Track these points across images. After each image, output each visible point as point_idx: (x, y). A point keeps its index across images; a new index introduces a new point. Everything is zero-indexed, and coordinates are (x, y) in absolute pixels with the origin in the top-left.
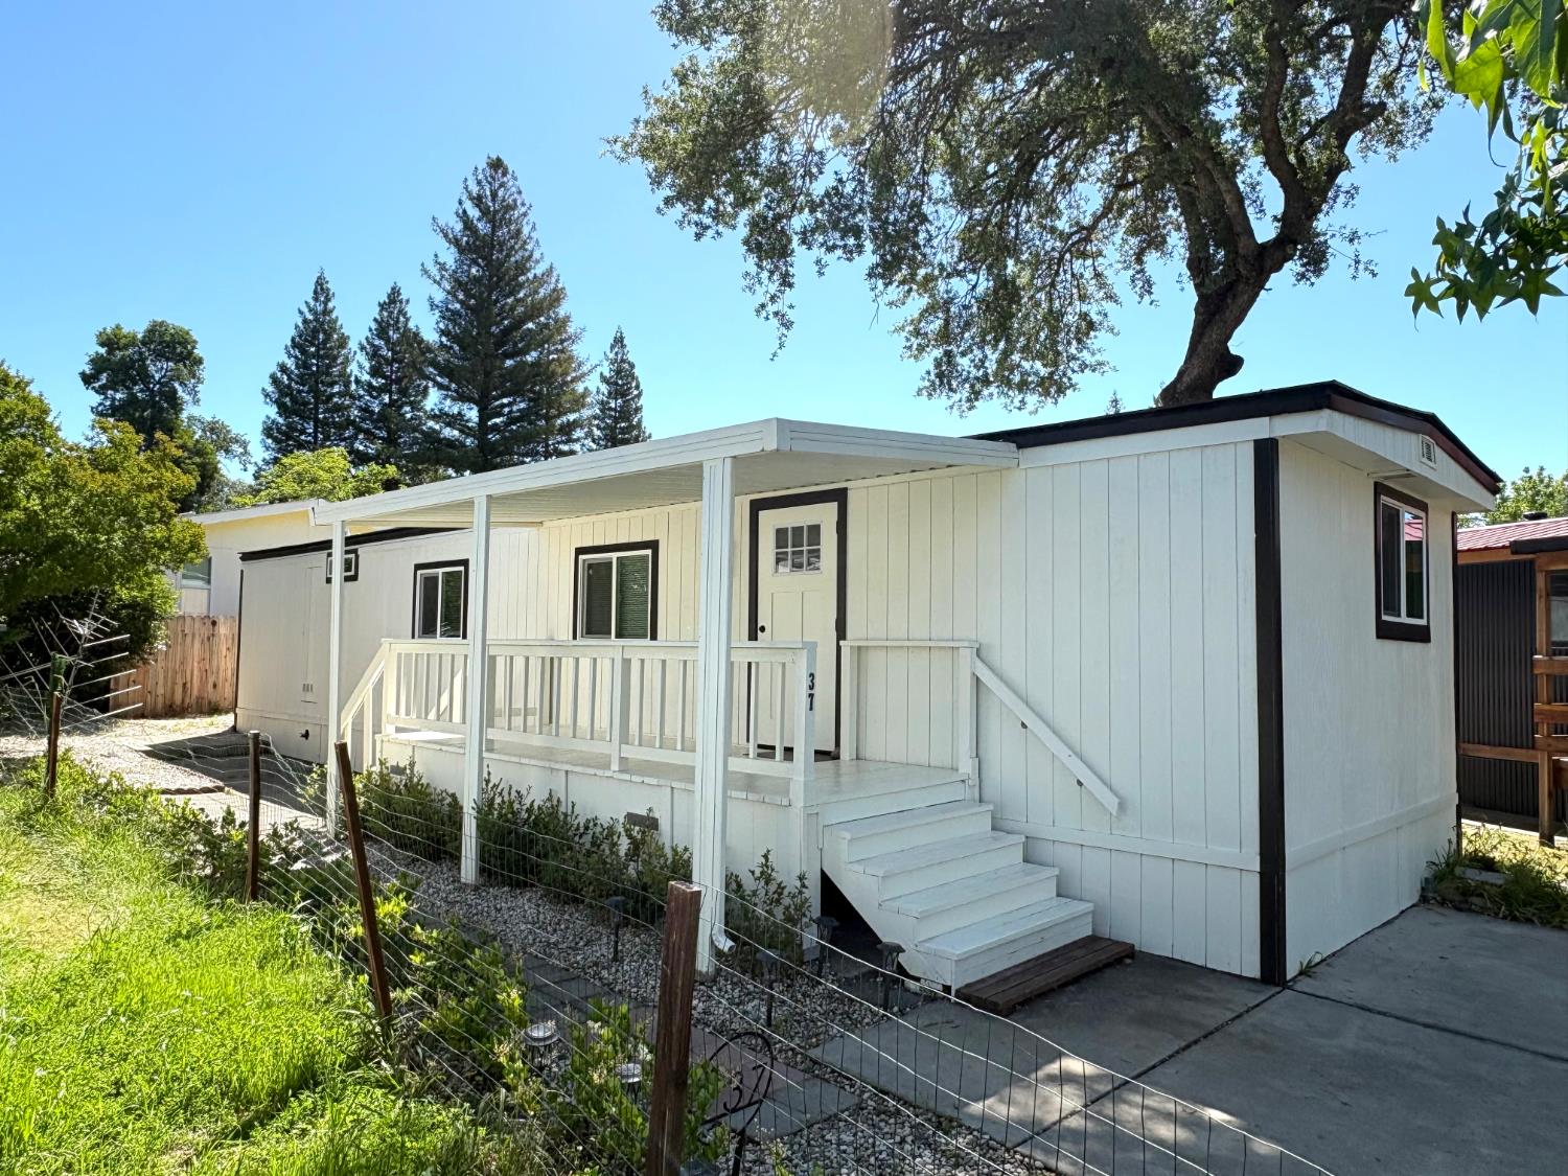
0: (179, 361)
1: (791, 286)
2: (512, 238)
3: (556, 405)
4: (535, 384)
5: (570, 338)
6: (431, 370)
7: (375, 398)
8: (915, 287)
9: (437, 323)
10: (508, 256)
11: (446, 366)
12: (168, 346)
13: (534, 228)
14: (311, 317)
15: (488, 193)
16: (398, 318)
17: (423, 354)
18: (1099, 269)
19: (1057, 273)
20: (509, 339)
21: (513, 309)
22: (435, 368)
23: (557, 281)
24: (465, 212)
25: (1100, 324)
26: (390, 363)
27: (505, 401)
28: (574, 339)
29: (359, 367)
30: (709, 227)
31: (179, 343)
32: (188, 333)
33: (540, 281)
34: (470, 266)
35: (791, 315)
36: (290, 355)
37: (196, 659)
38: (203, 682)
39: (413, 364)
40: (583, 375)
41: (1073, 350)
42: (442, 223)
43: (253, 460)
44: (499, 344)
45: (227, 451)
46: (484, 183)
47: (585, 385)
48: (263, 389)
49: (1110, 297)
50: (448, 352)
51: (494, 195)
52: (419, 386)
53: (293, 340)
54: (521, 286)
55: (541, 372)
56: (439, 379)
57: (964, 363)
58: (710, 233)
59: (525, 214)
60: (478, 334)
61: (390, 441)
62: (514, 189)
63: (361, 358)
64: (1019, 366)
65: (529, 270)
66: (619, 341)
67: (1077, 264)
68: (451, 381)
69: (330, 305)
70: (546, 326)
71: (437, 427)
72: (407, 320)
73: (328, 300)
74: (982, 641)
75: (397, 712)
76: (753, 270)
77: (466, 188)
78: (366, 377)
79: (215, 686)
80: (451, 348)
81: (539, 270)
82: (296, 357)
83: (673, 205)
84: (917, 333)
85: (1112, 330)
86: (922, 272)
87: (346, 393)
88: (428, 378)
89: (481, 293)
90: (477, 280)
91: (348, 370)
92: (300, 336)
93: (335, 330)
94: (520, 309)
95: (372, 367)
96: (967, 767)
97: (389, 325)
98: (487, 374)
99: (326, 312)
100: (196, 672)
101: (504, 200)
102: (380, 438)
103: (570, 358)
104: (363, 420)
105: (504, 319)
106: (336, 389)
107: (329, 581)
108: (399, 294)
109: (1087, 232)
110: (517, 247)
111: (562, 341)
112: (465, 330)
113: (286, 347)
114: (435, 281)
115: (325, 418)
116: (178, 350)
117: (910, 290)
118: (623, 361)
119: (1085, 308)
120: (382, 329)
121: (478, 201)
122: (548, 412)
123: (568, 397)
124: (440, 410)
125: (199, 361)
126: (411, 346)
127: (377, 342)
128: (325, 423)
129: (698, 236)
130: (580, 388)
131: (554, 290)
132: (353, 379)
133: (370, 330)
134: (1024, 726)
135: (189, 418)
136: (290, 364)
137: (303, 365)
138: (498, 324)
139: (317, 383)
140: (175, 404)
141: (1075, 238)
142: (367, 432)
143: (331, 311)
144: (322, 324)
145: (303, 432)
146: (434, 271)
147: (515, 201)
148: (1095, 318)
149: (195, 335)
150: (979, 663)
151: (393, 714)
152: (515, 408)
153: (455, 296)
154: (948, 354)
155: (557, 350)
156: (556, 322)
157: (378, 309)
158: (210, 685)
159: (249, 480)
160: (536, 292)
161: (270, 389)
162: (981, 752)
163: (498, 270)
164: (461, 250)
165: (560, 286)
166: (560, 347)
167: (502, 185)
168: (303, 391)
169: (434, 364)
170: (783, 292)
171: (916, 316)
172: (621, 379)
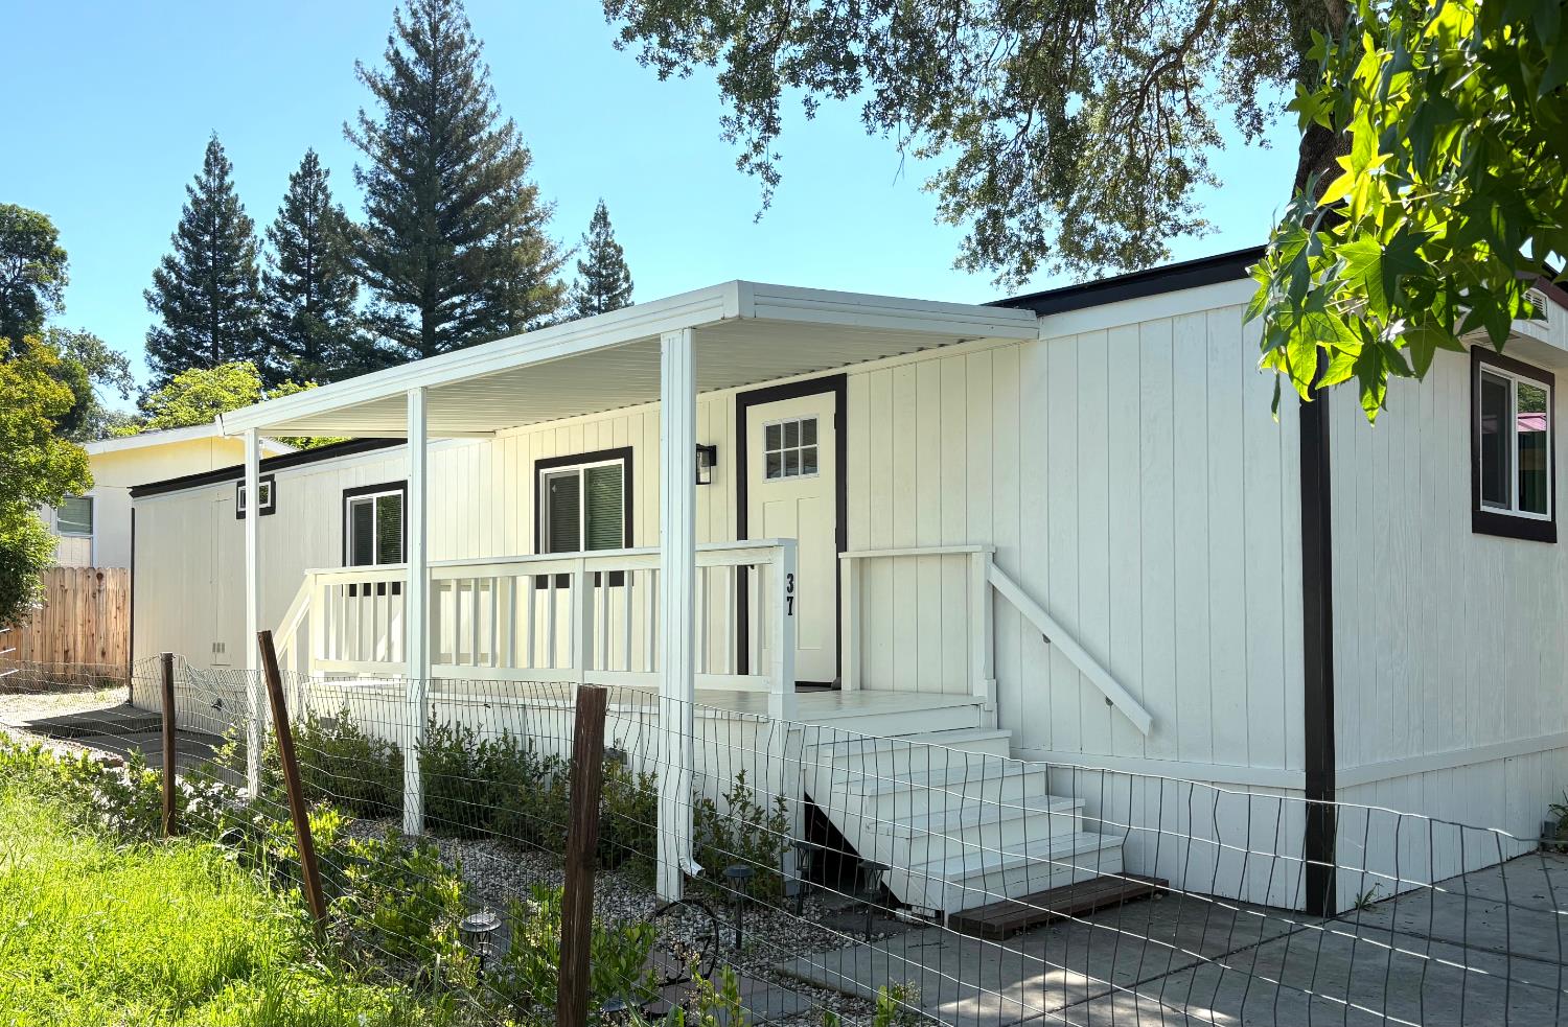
0: (36, 257)
1: (776, 131)
2: (459, 85)
3: (521, 303)
4: (494, 277)
5: (537, 216)
6: (360, 261)
7: (289, 300)
8: (950, 132)
9: (366, 200)
10: (455, 110)
11: (379, 256)
12: (21, 238)
13: (487, 73)
14: (202, 196)
15: (427, 27)
16: (316, 195)
17: (349, 241)
18: (1195, 103)
19: (1140, 108)
20: (460, 220)
21: (463, 178)
22: (365, 258)
23: (519, 141)
24: (397, 53)
25: (1196, 172)
26: (306, 254)
27: (456, 300)
28: (541, 217)
29: (267, 260)
30: (676, 63)
31: (36, 234)
32: (45, 220)
33: (497, 141)
34: (405, 125)
35: (777, 167)
36: (178, 247)
37: (79, 621)
38: (89, 651)
39: (336, 255)
40: (556, 264)
41: (1164, 209)
42: (368, 69)
43: (135, 385)
44: (446, 225)
45: (101, 374)
46: (421, 13)
47: (558, 277)
48: (146, 292)
49: (1212, 138)
50: (380, 238)
51: (434, 29)
52: (345, 282)
53: (181, 226)
54: (472, 149)
55: (501, 260)
56: (370, 273)
57: (1012, 224)
58: (677, 70)
59: (475, 55)
60: (419, 211)
61: (311, 355)
62: (459, 22)
63: (270, 248)
64: (1093, 228)
65: (482, 127)
66: (601, 218)
67: (1166, 99)
68: (386, 275)
69: (228, 180)
70: (506, 200)
71: (370, 336)
72: (328, 197)
73: (224, 173)
74: (999, 545)
75: (327, 656)
76: (733, 113)
77: (398, 21)
78: (277, 273)
79: (103, 654)
80: (385, 232)
81: (495, 127)
82: (186, 249)
83: (632, 38)
84: (954, 189)
85: (1213, 181)
86: (958, 112)
87: (250, 296)
88: (356, 272)
89: (421, 160)
90: (415, 143)
91: (254, 265)
92: (190, 222)
93: (235, 211)
94: (472, 179)
95: (284, 260)
96: (982, 689)
97: (305, 204)
98: (432, 265)
99: (223, 189)
100: (79, 638)
101: (447, 36)
102: (296, 352)
103: (539, 242)
104: (275, 328)
105: (451, 192)
106: (239, 289)
107: (241, 515)
108: (316, 164)
109: (1174, 54)
110: (465, 97)
111: (527, 220)
112: (401, 209)
113: (173, 237)
114: (361, 146)
115: (226, 327)
116: (34, 243)
117: (944, 134)
118: (607, 244)
119: (1177, 153)
120: (295, 210)
121: (414, 38)
122: (511, 313)
123: (536, 293)
124: (373, 314)
125: (63, 257)
126: (334, 230)
127: (289, 227)
128: (226, 333)
129: (663, 75)
130: (552, 281)
131: (515, 153)
132: (260, 276)
133: (281, 211)
134: (1046, 640)
135: (51, 332)
136: (179, 258)
137: (195, 258)
138: (444, 199)
139: (214, 281)
140: (34, 313)
141: (1162, 62)
142: (281, 344)
143: (229, 188)
144: (218, 204)
145: (199, 346)
146: (360, 132)
147: (461, 36)
148: (1190, 165)
149: (54, 223)
150: (995, 571)
151: (322, 657)
152: (469, 309)
153: (388, 165)
154: (995, 216)
155: (521, 231)
156: (519, 195)
157: (290, 183)
158: (98, 653)
159: (131, 409)
160: (492, 156)
161: (155, 291)
162: (1000, 673)
163: (442, 130)
164: (394, 103)
165: (523, 147)
166: (524, 228)
167: (444, 16)
168: (196, 293)
169: (363, 253)
170: (766, 139)
171: (953, 167)
172: (605, 268)
